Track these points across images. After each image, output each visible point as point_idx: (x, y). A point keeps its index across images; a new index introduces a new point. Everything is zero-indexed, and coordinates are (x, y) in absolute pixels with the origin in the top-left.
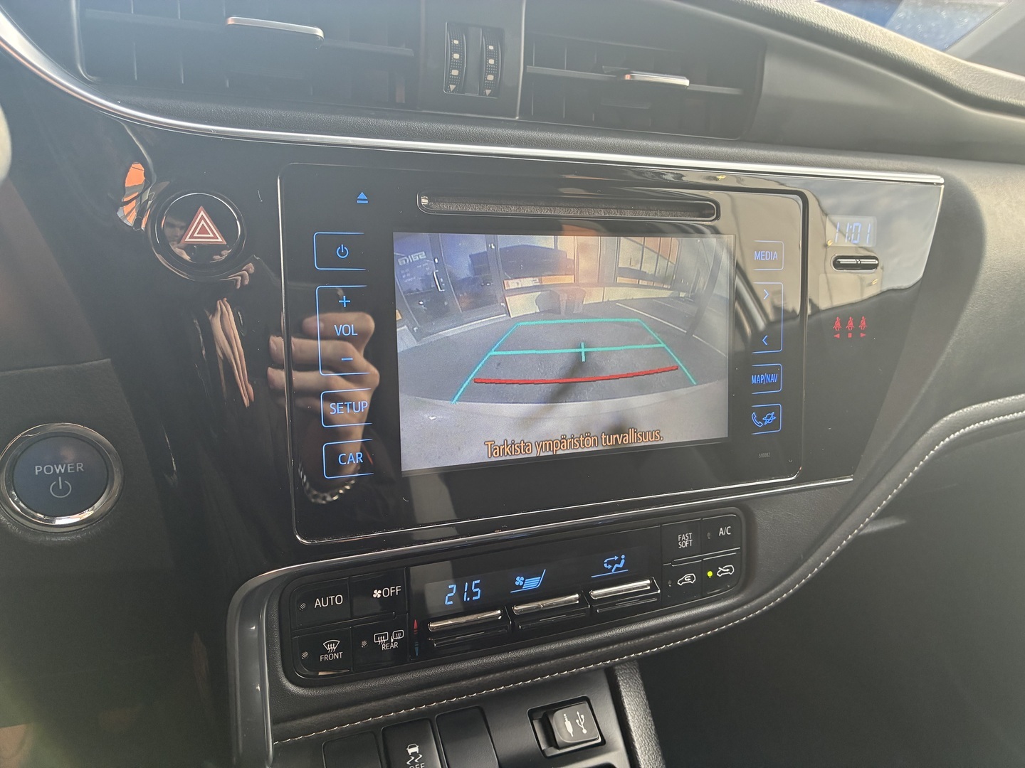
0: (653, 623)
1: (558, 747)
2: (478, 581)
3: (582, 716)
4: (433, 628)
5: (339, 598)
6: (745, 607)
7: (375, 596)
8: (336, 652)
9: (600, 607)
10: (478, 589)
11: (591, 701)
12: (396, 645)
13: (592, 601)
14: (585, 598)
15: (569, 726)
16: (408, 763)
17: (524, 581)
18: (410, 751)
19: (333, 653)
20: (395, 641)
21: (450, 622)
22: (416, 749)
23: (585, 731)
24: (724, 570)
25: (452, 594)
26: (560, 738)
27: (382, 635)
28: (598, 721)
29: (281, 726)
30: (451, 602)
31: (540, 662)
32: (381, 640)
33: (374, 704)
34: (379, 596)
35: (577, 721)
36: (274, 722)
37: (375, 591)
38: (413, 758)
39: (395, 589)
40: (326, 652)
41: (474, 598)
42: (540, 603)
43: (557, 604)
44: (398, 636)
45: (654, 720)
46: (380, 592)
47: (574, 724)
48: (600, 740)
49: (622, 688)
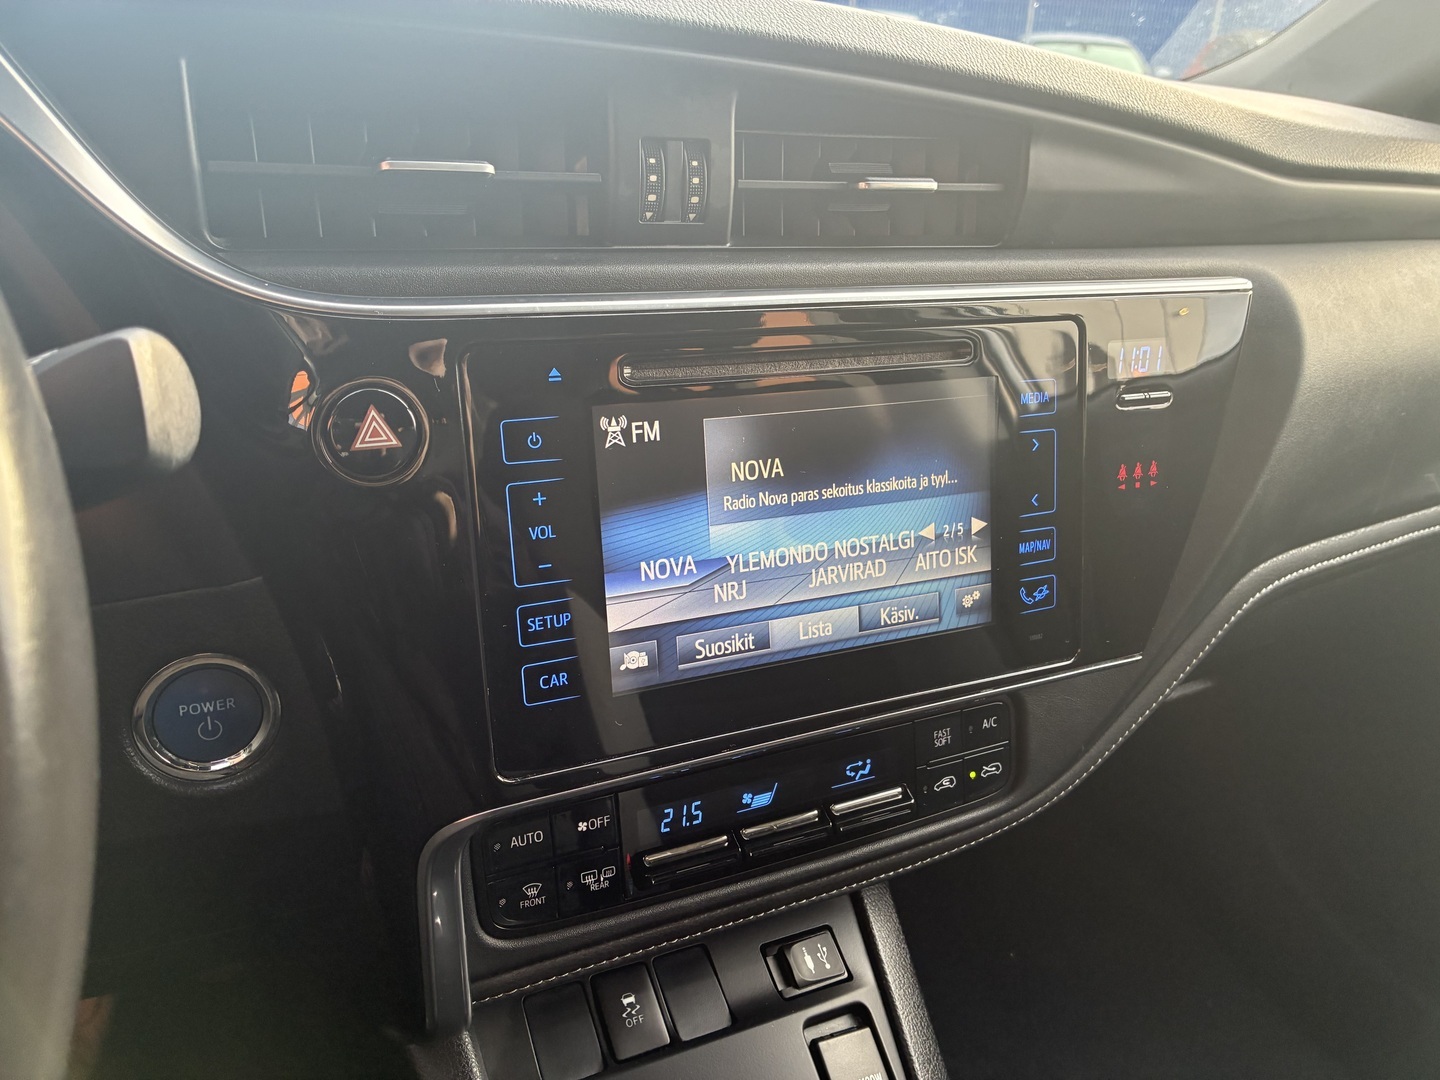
0: (906, 837)
1: (797, 987)
2: (699, 803)
3: (825, 949)
4: (649, 862)
5: (539, 835)
6: (1015, 810)
7: (580, 829)
8: (539, 896)
9: (844, 825)
10: (695, 813)
11: (834, 930)
12: (607, 884)
13: (834, 818)
14: (826, 814)
15: (809, 962)
16: (624, 1015)
17: (752, 799)
18: (626, 1001)
19: (534, 898)
20: (605, 879)
21: (669, 854)
22: (632, 999)
23: (828, 966)
24: (990, 769)
25: (669, 820)
26: (798, 976)
27: (590, 874)
28: (843, 953)
29: (479, 984)
30: (668, 829)
31: (773, 892)
32: (590, 880)
33: (583, 952)
34: (585, 829)
35: (819, 955)
36: (472, 981)
37: (580, 824)
38: (629, 1010)
39: (603, 820)
40: (527, 897)
41: (695, 823)
42: (772, 824)
43: (793, 823)
44: (609, 873)
45: (909, 947)
46: (585, 824)
47: (815, 960)
48: (846, 975)
49: (870, 912)
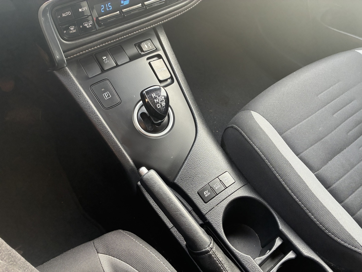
0: (164, 11)
1: (144, 52)
2: (110, 3)
3: (149, 43)
4: (100, 19)
5: (69, 13)
6: (191, 3)
8: (74, 30)
9: (148, 7)
10: (110, 6)
11: (151, 40)
12: (91, 26)
13: (145, 5)
14: (143, 5)
15: (146, 46)
17: (124, 2)
18: (104, 58)
19: (73, 30)
20: (90, 24)
21: (105, 17)
23: (151, 47)
25: (103, 9)
26: (144, 50)
27: (86, 23)
28: (154, 44)
29: (66, 53)
30: (103, 11)
31: (134, 27)
32: (86, 25)
33: (90, 44)
34: (81, 11)
35: (148, 45)
36: (64, 53)
38: (105, 60)
39: (85, 8)
40: (71, 30)
41: (110, 9)
42: (130, 8)
43: (135, 7)
45: (170, 42)
46: (81, 9)
47: (147, 46)
48: (155, 49)
49: (159, 35)
